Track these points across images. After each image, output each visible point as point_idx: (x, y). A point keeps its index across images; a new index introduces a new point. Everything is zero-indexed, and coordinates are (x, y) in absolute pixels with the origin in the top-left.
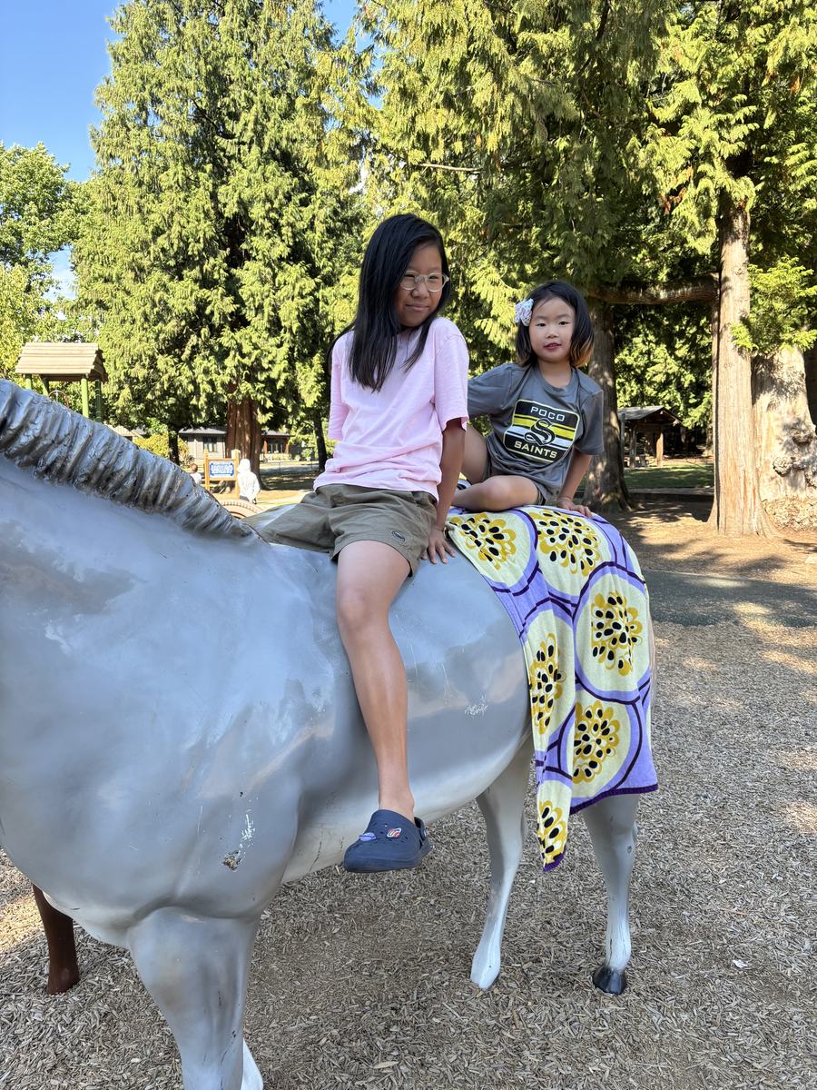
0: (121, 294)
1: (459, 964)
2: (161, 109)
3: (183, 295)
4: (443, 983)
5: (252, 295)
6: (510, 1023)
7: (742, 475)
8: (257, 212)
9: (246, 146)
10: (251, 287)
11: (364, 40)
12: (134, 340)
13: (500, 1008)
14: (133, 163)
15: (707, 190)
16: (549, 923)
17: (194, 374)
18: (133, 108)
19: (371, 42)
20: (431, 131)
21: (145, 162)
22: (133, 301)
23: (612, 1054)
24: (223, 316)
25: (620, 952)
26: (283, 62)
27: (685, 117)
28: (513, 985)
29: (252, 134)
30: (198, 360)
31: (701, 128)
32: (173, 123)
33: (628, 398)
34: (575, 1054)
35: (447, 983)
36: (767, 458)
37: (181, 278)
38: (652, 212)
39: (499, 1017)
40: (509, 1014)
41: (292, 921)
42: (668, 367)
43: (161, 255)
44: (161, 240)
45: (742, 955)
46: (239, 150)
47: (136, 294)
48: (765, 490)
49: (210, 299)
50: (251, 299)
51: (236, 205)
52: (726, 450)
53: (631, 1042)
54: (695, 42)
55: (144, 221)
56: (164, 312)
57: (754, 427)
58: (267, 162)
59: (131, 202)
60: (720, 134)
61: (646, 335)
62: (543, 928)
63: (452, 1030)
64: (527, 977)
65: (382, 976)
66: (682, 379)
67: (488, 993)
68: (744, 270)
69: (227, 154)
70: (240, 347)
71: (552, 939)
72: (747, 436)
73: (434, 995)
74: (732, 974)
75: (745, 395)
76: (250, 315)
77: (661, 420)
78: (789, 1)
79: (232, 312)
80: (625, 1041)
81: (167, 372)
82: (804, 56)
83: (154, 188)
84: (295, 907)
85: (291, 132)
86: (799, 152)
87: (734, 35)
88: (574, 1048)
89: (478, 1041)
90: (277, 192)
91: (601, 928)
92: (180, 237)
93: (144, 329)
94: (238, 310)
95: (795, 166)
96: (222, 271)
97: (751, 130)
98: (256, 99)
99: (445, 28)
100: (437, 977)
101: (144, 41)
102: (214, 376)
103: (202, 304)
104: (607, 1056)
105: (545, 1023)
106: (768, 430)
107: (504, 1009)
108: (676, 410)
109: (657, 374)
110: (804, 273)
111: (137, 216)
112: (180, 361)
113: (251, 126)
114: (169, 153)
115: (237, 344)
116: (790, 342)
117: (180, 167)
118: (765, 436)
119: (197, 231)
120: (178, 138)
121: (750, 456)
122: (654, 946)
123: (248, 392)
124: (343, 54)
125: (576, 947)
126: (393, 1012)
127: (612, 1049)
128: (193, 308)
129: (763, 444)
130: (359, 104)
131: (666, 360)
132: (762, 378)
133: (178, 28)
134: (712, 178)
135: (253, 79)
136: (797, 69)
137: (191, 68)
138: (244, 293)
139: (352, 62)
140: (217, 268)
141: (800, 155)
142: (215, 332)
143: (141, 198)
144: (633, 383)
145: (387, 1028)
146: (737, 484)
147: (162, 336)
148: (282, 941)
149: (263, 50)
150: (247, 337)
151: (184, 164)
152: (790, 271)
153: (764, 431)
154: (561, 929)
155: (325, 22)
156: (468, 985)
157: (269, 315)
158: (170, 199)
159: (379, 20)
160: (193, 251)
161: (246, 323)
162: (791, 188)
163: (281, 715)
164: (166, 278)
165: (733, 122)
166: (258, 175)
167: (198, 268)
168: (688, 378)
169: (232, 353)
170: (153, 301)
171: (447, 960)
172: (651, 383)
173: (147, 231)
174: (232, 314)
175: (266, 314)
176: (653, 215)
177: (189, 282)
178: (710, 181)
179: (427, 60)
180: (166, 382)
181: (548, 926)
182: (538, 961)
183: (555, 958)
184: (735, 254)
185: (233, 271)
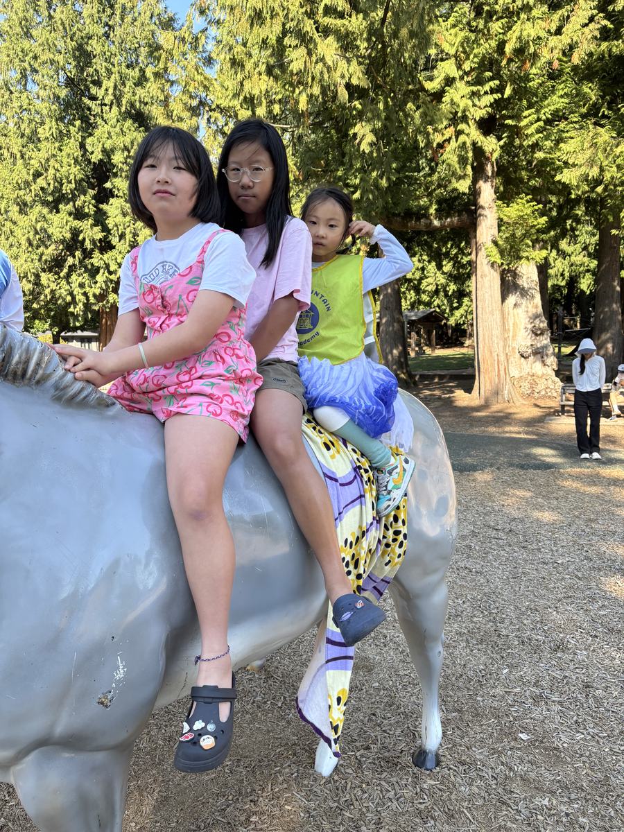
0: (8, 224)
1: (305, 757)
2: (38, 77)
3: (60, 224)
4: (292, 774)
5: (116, 225)
6: (349, 803)
7: (496, 358)
8: (118, 158)
9: (108, 108)
10: (115, 219)
11: (199, 22)
12: (21, 261)
13: (340, 792)
14: (16, 119)
15: (464, 143)
16: (374, 715)
17: (71, 287)
18: (15, 75)
19: (205, 25)
20: (256, 92)
21: (25, 118)
22: (19, 231)
23: (432, 822)
24: (93, 242)
25: (433, 735)
26: (135, 41)
27: (447, 88)
28: (349, 771)
29: (112, 98)
30: (74, 277)
31: (459, 96)
32: (47, 88)
33: (408, 303)
34: (403, 825)
35: (296, 774)
36: (513, 345)
37: (58, 212)
38: (422, 163)
39: (339, 800)
40: (348, 796)
41: (163, 731)
42: (437, 279)
43: (41, 192)
44: (41, 182)
45: (525, 729)
46: (102, 110)
47: (21, 223)
48: (513, 369)
49: (82, 228)
50: (115, 228)
51: (101, 153)
52: (484, 340)
53: (447, 810)
54: (453, 31)
55: (26, 165)
56: (45, 239)
57: (504, 323)
58: (124, 120)
59: (15, 151)
60: (473, 102)
61: (421, 255)
62: (370, 720)
63: (302, 815)
64: (360, 762)
65: (241, 772)
66: (448, 289)
67: (330, 780)
68: (493, 205)
69: (92, 113)
70: (107, 266)
71: (378, 729)
72: (499, 329)
73: (285, 786)
74: (519, 746)
75: (496, 299)
76: (115, 241)
77: (433, 320)
78: (519, 3)
79: (101, 239)
80: (442, 810)
81: (49, 287)
82: (531, 43)
83: (33, 139)
84: (166, 719)
85: (142, 96)
86: (530, 115)
87: (481, 26)
88: (402, 820)
89: (324, 822)
90: (132, 143)
91: (415, 715)
92: (55, 178)
93: (28, 252)
94: (106, 237)
95: (527, 126)
96: (91, 206)
97: (495, 99)
98: (114, 70)
99: (265, 11)
100: (287, 770)
101: (23, 22)
102: (87, 289)
103: (75, 233)
104: (429, 825)
105: (377, 801)
106: (514, 324)
107: (343, 792)
108: (443, 312)
109: (428, 285)
110: (536, 208)
111: (20, 162)
112: (59, 277)
113: (111, 91)
114: (45, 112)
115: (105, 263)
116: (527, 258)
117: (54, 123)
118: (511, 328)
119: (69, 174)
120: (52, 100)
121: (501, 344)
122: (458, 727)
123: (115, 301)
124: (183, 34)
125: (397, 733)
126: (252, 804)
127: (432, 818)
128: (68, 235)
129: (511, 334)
130: (198, 72)
131: (435, 274)
132: (509, 285)
133: (49, 13)
134: (468, 135)
135: (112, 54)
136: (526, 53)
137: (60, 44)
138: (110, 223)
139: (190, 40)
140: (87, 204)
141: (530, 118)
142: (87, 254)
143: (23, 147)
144: (412, 292)
145: (248, 819)
146: (492, 365)
147: (44, 258)
148: (155, 749)
149: (118, 31)
150: (113, 258)
151: (57, 120)
152: (526, 206)
153: (511, 325)
154: (384, 719)
155: (169, 12)
156: (313, 774)
157: (130, 241)
158: (47, 148)
159: (211, 8)
160: (66, 190)
161: (112, 247)
162: (525, 143)
163: (147, 565)
164: (45, 210)
165: (482, 93)
166: (117, 130)
167: (71, 203)
168: (452, 287)
169: (102, 271)
170: (36, 229)
171: (295, 754)
172: (424, 292)
173: (28, 174)
174: (100, 241)
175: (127, 240)
176: (424, 165)
177: (64, 214)
178: (466, 137)
179: (250, 38)
180: (48, 295)
181: (374, 718)
182: (368, 748)
183: (381, 744)
184: (487, 193)
185: (101, 206)
